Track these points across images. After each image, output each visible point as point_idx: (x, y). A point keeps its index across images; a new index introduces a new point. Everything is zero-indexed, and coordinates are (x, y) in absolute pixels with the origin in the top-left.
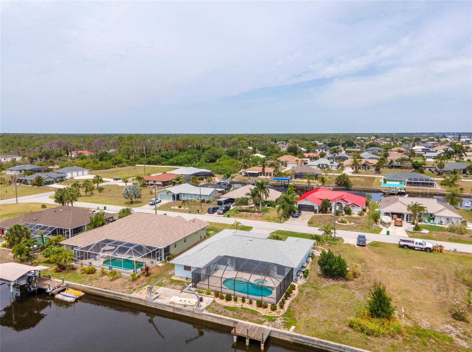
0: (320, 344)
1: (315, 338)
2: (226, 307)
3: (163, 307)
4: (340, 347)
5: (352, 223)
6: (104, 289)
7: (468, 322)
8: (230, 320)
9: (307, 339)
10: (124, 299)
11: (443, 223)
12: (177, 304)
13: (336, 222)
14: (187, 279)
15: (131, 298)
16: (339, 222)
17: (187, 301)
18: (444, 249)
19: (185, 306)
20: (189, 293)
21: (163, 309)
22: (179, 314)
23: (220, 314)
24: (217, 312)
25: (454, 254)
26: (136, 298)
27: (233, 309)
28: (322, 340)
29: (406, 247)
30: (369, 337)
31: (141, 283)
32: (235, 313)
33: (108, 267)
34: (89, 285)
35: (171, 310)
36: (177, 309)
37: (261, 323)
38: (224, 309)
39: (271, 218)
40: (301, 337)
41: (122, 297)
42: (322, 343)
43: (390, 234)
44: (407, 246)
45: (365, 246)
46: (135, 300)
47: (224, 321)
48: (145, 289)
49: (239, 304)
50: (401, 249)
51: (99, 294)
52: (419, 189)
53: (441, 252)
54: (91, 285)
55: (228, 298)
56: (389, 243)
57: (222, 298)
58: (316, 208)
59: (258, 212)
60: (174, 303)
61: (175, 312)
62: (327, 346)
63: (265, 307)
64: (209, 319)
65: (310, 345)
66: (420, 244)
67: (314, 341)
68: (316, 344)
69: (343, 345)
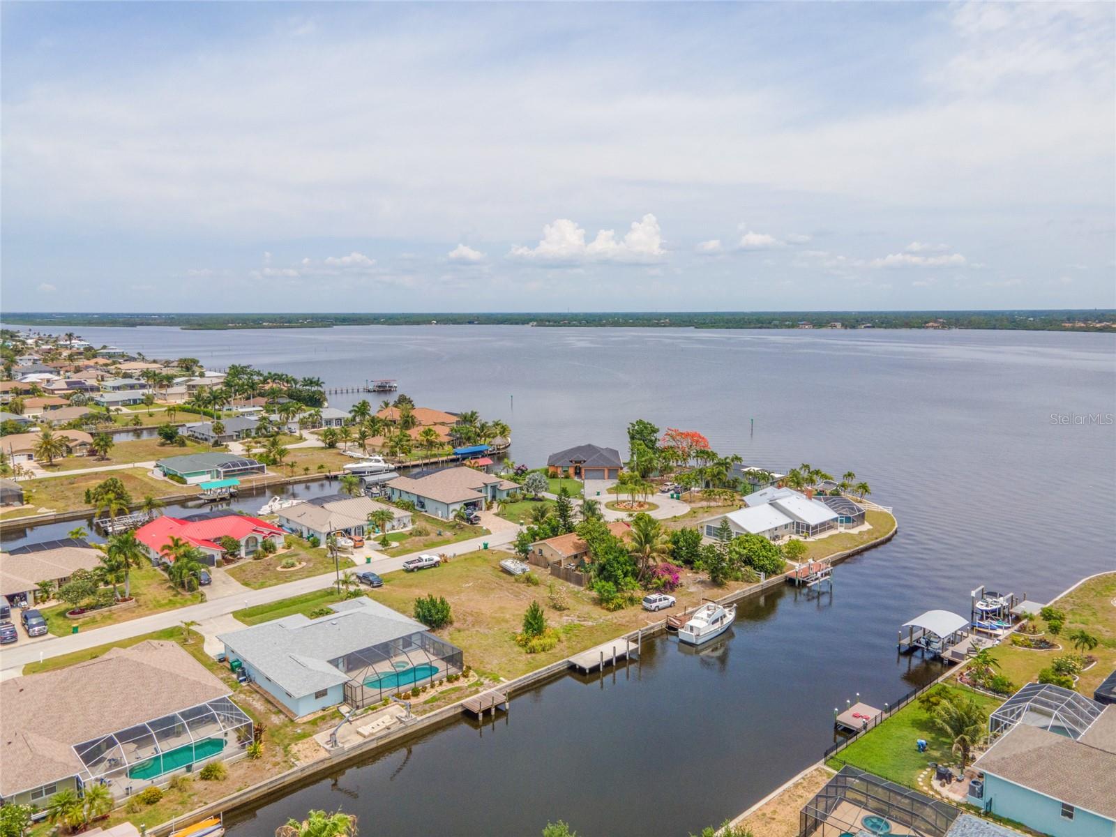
0: (534, 677)
1: (528, 675)
2: (426, 703)
3: (360, 748)
4: (549, 669)
5: (304, 564)
6: (238, 791)
7: (568, 609)
8: (452, 708)
9: (524, 679)
10: (289, 780)
11: (396, 528)
12: (377, 732)
13: (279, 569)
14: (324, 710)
15: (304, 770)
16: (284, 567)
17: (381, 724)
18: (448, 556)
19: (389, 729)
20: (361, 718)
21: (360, 752)
22: (386, 743)
23: (432, 710)
24: (425, 712)
25: (456, 559)
26: (312, 765)
27: (434, 699)
28: (535, 672)
29: (416, 570)
30: (550, 652)
31: (274, 753)
32: (443, 700)
33: (185, 769)
34: (200, 807)
35: (373, 745)
36: (381, 738)
37: (477, 692)
38: (428, 705)
39: (163, 602)
40: (520, 681)
41: (286, 779)
42: (536, 674)
43: (371, 561)
44: (417, 567)
45: (380, 586)
46: (311, 768)
47: (444, 714)
48: (299, 751)
49: (431, 693)
50: (412, 575)
51: (235, 804)
52: (250, 481)
53: (446, 561)
54: (206, 803)
55: (416, 693)
56: (391, 573)
57: (407, 697)
58: (218, 557)
59: (125, 600)
60: (372, 734)
61: (380, 744)
62: (539, 675)
63: (457, 679)
64: (427, 723)
65: (526, 684)
66: (430, 560)
67: (529, 677)
68: (531, 678)
69: (549, 666)
